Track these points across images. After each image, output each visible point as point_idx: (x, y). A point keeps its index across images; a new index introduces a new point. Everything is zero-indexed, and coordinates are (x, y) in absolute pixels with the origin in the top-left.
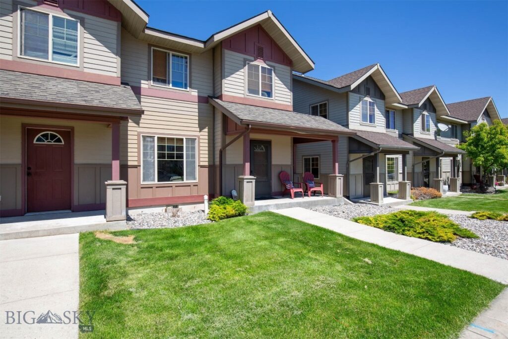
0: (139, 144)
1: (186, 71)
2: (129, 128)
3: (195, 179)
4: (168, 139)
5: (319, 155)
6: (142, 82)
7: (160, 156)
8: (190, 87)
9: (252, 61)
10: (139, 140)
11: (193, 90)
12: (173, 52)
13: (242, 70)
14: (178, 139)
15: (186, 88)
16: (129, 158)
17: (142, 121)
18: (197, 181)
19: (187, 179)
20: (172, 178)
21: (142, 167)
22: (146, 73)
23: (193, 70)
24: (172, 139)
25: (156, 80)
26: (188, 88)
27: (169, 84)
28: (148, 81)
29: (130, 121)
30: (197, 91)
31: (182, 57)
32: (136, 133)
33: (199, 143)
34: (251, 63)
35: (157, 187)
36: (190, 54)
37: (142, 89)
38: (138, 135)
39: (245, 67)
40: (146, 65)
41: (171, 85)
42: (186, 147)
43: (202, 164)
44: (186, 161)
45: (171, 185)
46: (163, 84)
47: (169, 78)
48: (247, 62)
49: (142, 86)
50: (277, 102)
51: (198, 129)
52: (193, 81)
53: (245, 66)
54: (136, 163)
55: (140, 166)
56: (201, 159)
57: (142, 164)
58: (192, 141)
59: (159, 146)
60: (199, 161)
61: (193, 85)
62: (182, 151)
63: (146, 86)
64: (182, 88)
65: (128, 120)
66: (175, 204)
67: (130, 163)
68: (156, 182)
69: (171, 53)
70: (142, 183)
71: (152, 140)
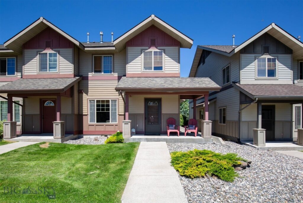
0: (88, 104)
1: (111, 64)
2: (83, 97)
3: (116, 122)
4: (102, 101)
5: (226, 106)
6: (89, 73)
7: (98, 110)
8: (114, 72)
9: (147, 49)
10: (87, 102)
11: (115, 73)
12: (104, 55)
13: (140, 57)
14: (107, 101)
15: (111, 73)
16: (84, 111)
17: (89, 93)
18: (117, 123)
19: (112, 122)
20: (107, 121)
21: (89, 116)
22: (91, 69)
23: (115, 63)
24: (104, 101)
25: (96, 71)
26: (112, 73)
27: (102, 72)
28: (91, 72)
29: (84, 93)
30: (117, 73)
31: (109, 57)
32: (86, 99)
33: (118, 102)
34: (146, 51)
35: (96, 125)
36: (113, 54)
37: (89, 77)
38: (87, 100)
39: (141, 55)
40: (91, 65)
41: (103, 73)
42: (111, 104)
43: (120, 113)
44: (111, 112)
45: (103, 125)
46: (99, 73)
47: (102, 69)
48: (143, 51)
49: (89, 75)
50: (166, 72)
51: (118, 95)
52: (115, 69)
53: (141, 53)
54: (86, 114)
55: (88, 115)
56: (120, 111)
57: (89, 114)
58: (114, 101)
59: (97, 105)
60: (119, 112)
61: (115, 71)
62: (109, 107)
63: (91, 75)
64: (109, 73)
65: (83, 93)
66: (106, 134)
67: (84, 114)
68: (96, 123)
69: (103, 56)
70: (89, 123)
71: (94, 102)
